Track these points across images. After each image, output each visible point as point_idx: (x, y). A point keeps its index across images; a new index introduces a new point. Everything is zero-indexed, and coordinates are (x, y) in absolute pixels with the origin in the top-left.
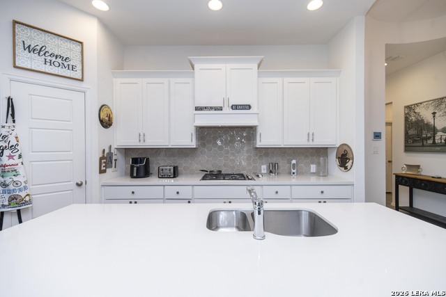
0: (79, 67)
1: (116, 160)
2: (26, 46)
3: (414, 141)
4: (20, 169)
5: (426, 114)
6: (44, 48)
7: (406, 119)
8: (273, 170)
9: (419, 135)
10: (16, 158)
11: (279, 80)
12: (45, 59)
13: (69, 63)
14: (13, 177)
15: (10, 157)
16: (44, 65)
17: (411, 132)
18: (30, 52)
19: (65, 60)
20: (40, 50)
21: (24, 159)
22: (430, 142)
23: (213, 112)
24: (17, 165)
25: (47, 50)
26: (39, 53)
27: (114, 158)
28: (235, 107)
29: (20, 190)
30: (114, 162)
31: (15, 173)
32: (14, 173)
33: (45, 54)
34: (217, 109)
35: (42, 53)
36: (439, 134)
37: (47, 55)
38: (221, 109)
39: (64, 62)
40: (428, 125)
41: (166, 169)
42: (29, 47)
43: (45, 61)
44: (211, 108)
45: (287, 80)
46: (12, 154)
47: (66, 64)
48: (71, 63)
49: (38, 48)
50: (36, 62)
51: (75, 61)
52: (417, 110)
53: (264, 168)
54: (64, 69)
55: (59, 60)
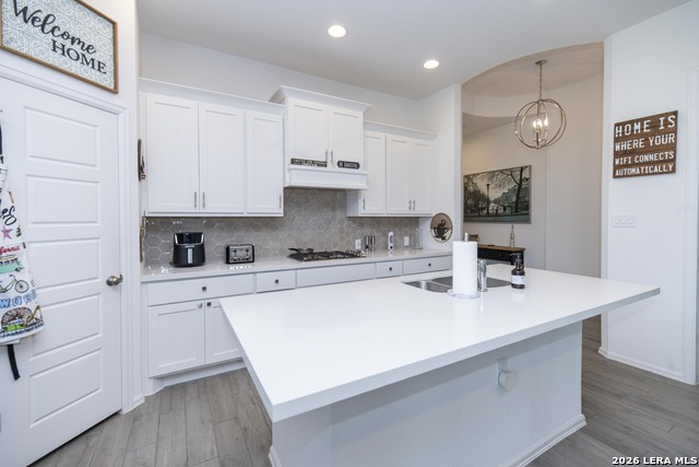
0: (109, 68)
2: (19, 8)
3: (472, 211)
4: (23, 261)
5: (482, 185)
6: (51, 19)
7: (466, 189)
8: (369, 245)
9: (476, 206)
10: (13, 234)
11: (382, 135)
12: (54, 42)
13: (93, 56)
14: (15, 273)
15: (5, 233)
16: (51, 53)
17: (470, 202)
18: (26, 21)
19: (88, 49)
20: (45, 23)
22: (485, 212)
23: (315, 168)
24: (17, 249)
25: (56, 24)
26: (43, 26)
28: (342, 164)
29: (28, 298)
31: (17, 267)
32: (15, 266)
33: (52, 31)
34: (320, 164)
35: (48, 28)
36: (492, 204)
37: (57, 33)
38: (324, 164)
39: (85, 53)
40: (483, 195)
41: (241, 250)
42: (25, 10)
43: (54, 46)
44: (313, 163)
45: (391, 137)
46: (8, 228)
47: (89, 57)
48: (96, 57)
49: (42, 16)
50: (37, 44)
51: (103, 55)
52: (475, 181)
53: (359, 243)
54: (85, 66)
55: (77, 47)
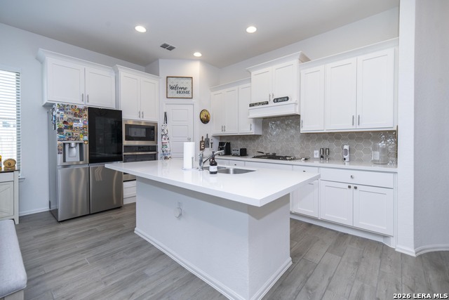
0: (190, 92)
1: (212, 143)
4: (168, 144)
8: (325, 155)
10: (167, 139)
11: (321, 67)
12: (177, 91)
13: (186, 90)
15: (165, 139)
16: (177, 94)
18: (172, 89)
20: (176, 87)
21: (170, 140)
23: (261, 106)
26: (175, 89)
27: (210, 141)
28: (276, 100)
30: (210, 145)
33: (177, 89)
34: (263, 104)
38: (267, 103)
39: (184, 90)
41: (236, 150)
42: (172, 87)
44: (260, 104)
51: (189, 89)
53: (317, 154)
54: (184, 94)
